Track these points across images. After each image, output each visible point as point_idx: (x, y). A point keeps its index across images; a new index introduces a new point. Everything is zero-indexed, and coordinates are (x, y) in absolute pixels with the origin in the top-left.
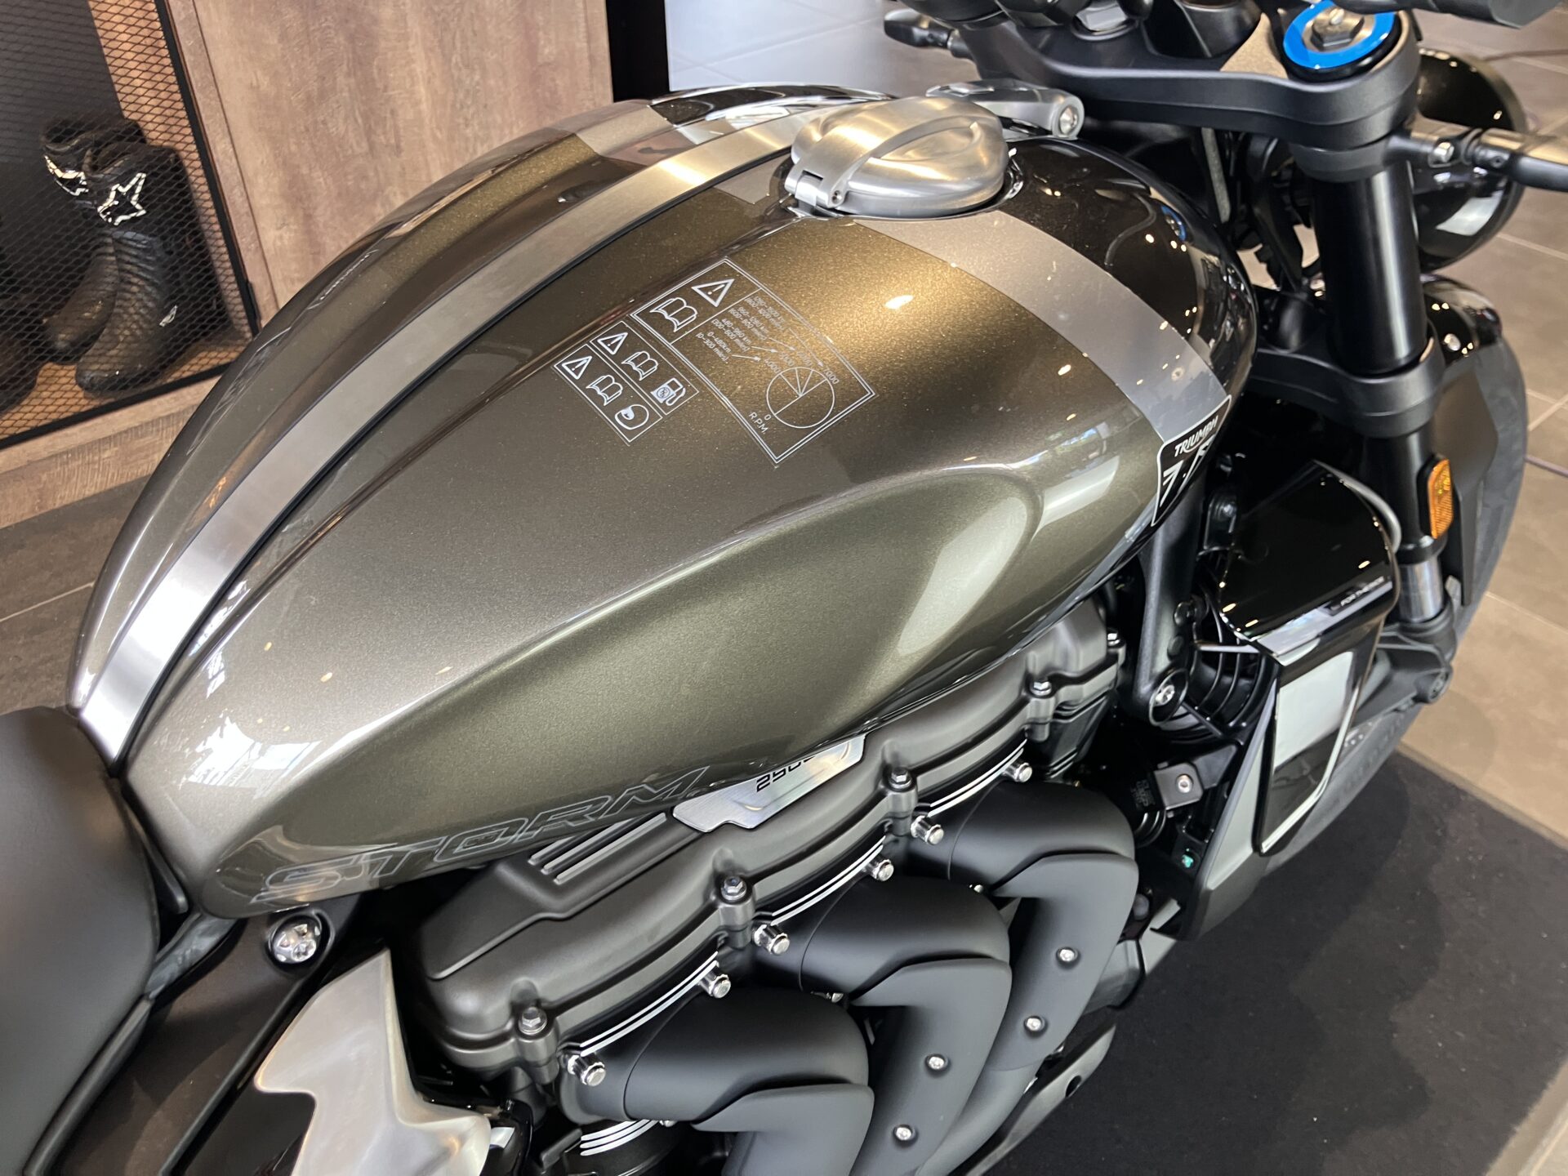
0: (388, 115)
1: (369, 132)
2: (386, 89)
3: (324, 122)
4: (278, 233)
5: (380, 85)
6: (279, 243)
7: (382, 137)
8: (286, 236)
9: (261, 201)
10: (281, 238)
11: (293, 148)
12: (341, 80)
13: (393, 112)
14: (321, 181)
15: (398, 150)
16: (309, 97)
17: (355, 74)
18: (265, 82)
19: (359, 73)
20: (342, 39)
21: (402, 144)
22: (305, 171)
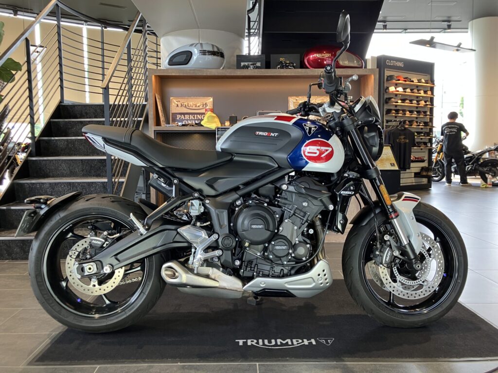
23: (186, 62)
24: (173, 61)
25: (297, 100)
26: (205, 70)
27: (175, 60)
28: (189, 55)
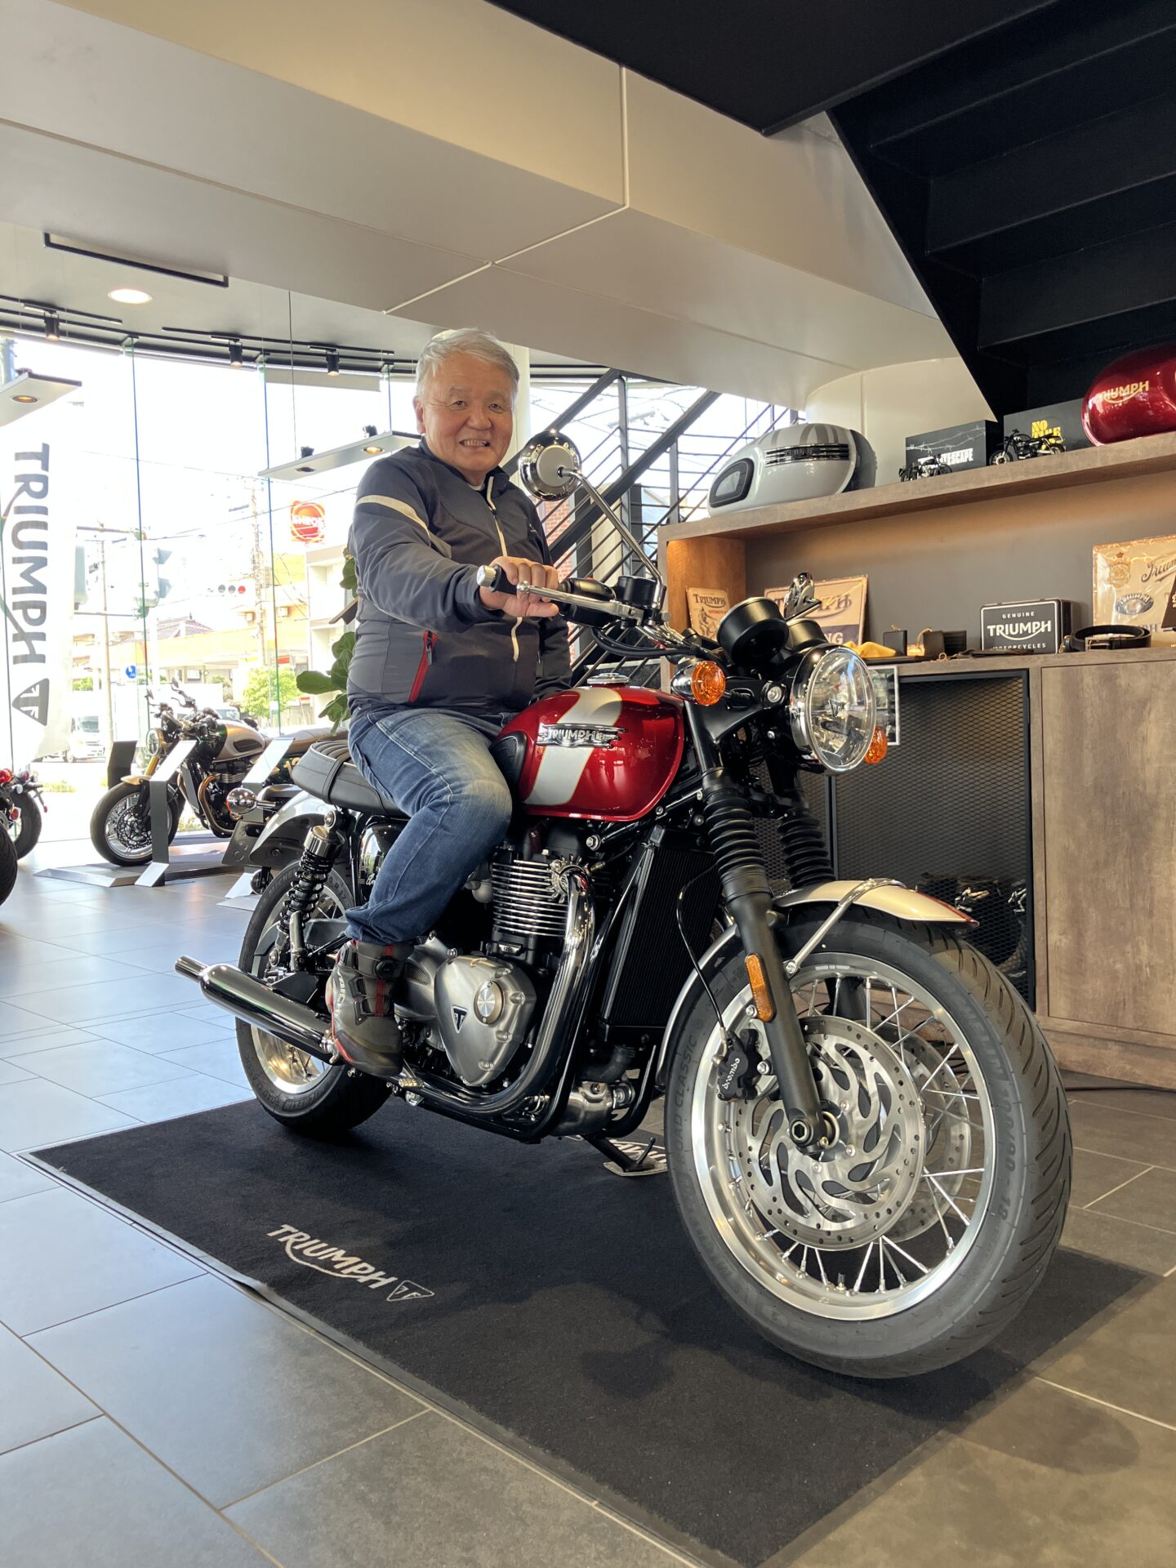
0: (1148, 889)
1: (1132, 896)
2: (1150, 871)
3: (1104, 881)
4: (1059, 937)
5: (1146, 868)
6: (1058, 943)
7: (1141, 902)
8: (1064, 940)
9: (1054, 913)
10: (1060, 940)
11: (1081, 889)
12: (1120, 858)
13: (1152, 888)
14: (1093, 916)
15: (1151, 914)
16: (1097, 863)
17: (1130, 858)
18: (1073, 847)
19: (1133, 858)
20: (1126, 834)
21: (1155, 912)
22: (1085, 905)
23: (743, 491)
24: (717, 495)
25: (1120, 555)
26: (778, 507)
27: (721, 492)
28: (746, 468)
